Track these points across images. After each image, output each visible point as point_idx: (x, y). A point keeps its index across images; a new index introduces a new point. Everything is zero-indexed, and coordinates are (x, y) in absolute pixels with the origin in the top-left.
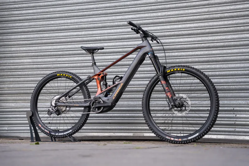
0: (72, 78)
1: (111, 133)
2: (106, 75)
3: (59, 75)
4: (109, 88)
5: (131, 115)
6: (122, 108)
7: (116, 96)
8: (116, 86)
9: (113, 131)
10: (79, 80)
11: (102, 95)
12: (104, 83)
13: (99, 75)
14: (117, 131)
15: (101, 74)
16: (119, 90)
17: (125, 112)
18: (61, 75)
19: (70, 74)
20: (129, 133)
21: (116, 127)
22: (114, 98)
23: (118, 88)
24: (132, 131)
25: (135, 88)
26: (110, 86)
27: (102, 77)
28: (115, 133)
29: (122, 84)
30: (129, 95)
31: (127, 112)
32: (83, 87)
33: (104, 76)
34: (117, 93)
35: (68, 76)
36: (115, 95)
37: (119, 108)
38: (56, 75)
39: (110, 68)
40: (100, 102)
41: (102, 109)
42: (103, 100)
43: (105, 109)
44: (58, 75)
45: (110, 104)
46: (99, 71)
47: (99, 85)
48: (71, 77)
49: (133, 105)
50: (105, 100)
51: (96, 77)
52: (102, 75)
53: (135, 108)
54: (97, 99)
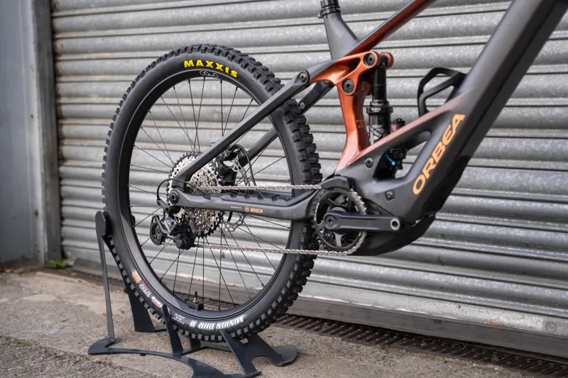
0: (240, 77)
1: (447, 304)
2: (386, 62)
3: (191, 62)
4: (396, 133)
5: (532, 234)
6: (491, 202)
7: (429, 182)
8: (431, 126)
9: (456, 296)
10: (265, 92)
11: (362, 167)
12: (376, 110)
13: (352, 64)
14: (470, 298)
15: (358, 60)
16: (443, 149)
17: (506, 221)
18: (199, 63)
19: (229, 62)
20: (526, 316)
21: (467, 282)
22: (416, 191)
23: (436, 138)
24: (543, 309)
25: (558, 110)
26: (401, 123)
27: (365, 76)
28: (464, 307)
29: (459, 118)
30: (524, 142)
31: (514, 222)
32: (285, 122)
33: (373, 70)
34: (433, 167)
35: (224, 68)
36: (422, 177)
37: (480, 200)
38: (182, 66)
39: (421, 14)
40: (353, 203)
41: (361, 240)
42: (367, 196)
43: (376, 243)
44: (186, 64)
45: (395, 224)
46: (352, 45)
47: (351, 117)
48: (234, 73)
49: (545, 192)
50: (378, 195)
51: (334, 77)
52: (363, 66)
53: (556, 205)
54: (339, 190)
